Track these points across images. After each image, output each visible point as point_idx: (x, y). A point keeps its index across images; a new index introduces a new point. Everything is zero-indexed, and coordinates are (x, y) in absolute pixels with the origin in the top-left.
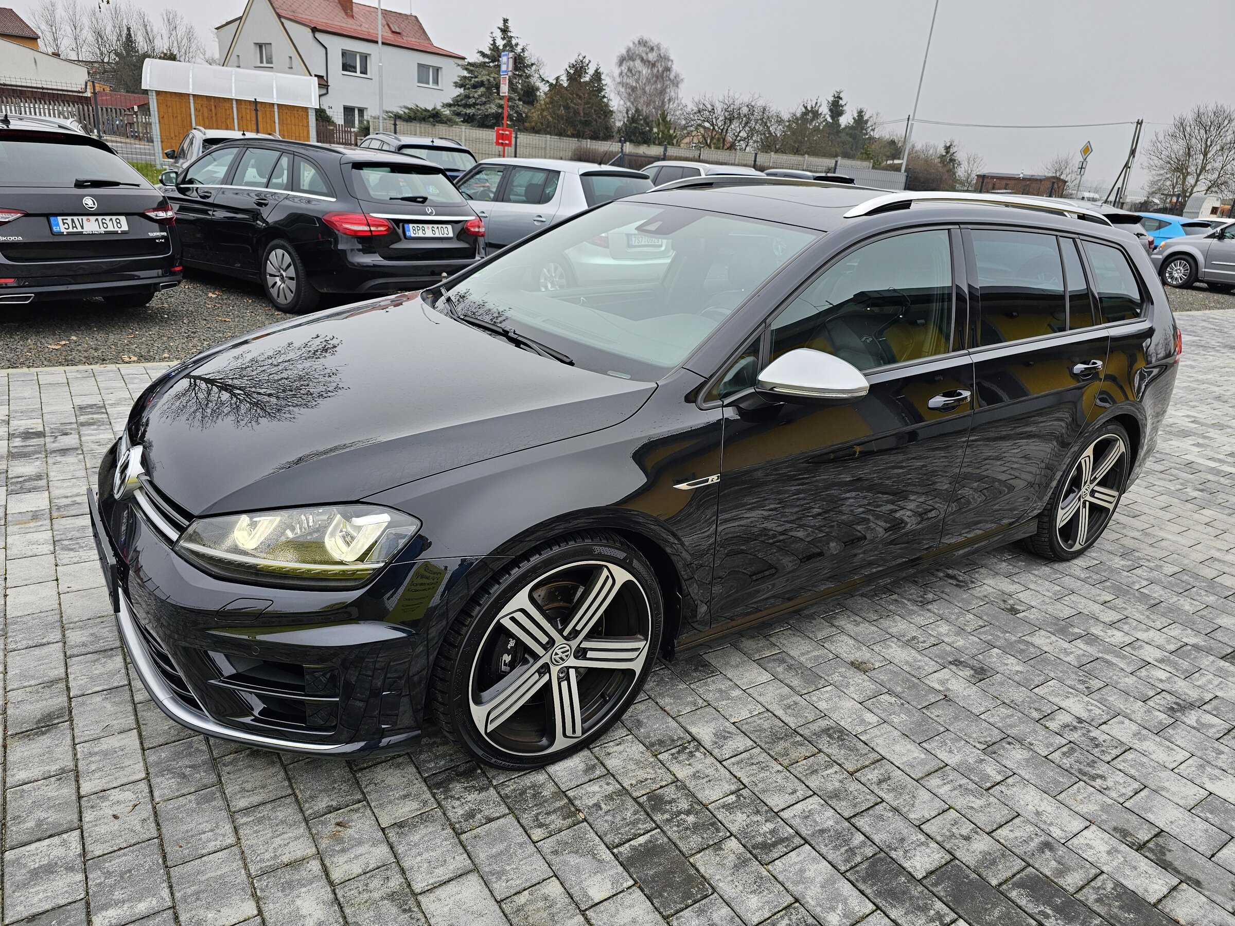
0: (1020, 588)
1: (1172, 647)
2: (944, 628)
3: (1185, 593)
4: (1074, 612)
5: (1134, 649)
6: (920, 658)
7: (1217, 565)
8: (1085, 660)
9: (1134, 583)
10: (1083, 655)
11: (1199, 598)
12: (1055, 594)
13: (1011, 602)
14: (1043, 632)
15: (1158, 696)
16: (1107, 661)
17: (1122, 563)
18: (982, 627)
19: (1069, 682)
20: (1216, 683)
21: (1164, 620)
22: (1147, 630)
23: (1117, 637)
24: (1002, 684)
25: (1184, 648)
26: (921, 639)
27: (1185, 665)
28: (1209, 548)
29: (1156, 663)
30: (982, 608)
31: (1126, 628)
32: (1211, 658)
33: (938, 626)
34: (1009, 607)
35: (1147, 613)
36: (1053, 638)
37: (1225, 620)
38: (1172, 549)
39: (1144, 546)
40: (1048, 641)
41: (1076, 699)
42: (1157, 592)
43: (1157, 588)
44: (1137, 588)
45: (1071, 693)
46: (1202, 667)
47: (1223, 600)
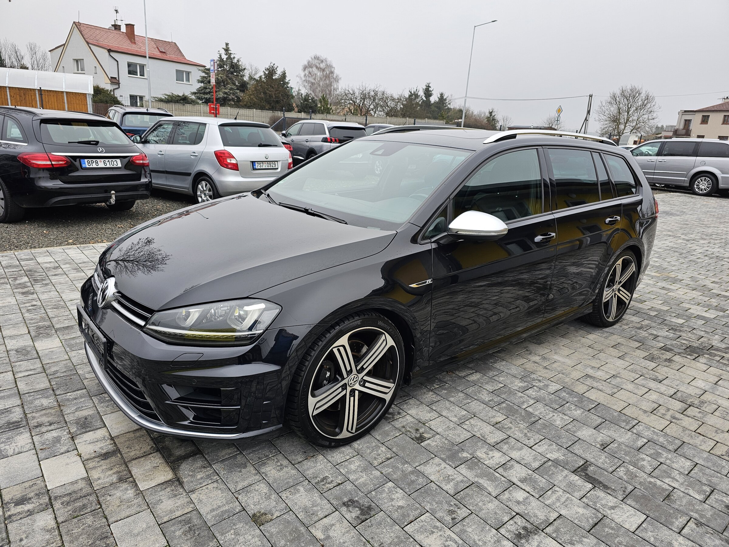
0: (434, 415)
1: (536, 465)
2: (355, 464)
3: (560, 409)
4: (469, 435)
5: (505, 470)
6: (319, 501)
7: (589, 382)
8: (463, 486)
9: (524, 402)
10: (462, 481)
11: (569, 412)
12: (460, 419)
13: (421, 430)
14: (437, 460)
15: (511, 522)
16: (480, 487)
17: (521, 384)
18: (388, 459)
19: (439, 514)
20: (563, 499)
21: (538, 437)
22: (521, 449)
23: (497, 458)
24: (380, 524)
25: (546, 465)
26: (329, 480)
27: (542, 482)
28: (586, 366)
29: (519, 483)
30: (396, 439)
31: (505, 447)
32: (566, 472)
33: (350, 463)
34: (418, 435)
35: (526, 431)
36: (443, 465)
37: (584, 432)
38: (559, 369)
39: (540, 368)
40: (437, 468)
41: (440, 533)
42: (539, 410)
43: (539, 405)
44: (524, 407)
45: (437, 528)
46: (555, 483)
47: (586, 413)
